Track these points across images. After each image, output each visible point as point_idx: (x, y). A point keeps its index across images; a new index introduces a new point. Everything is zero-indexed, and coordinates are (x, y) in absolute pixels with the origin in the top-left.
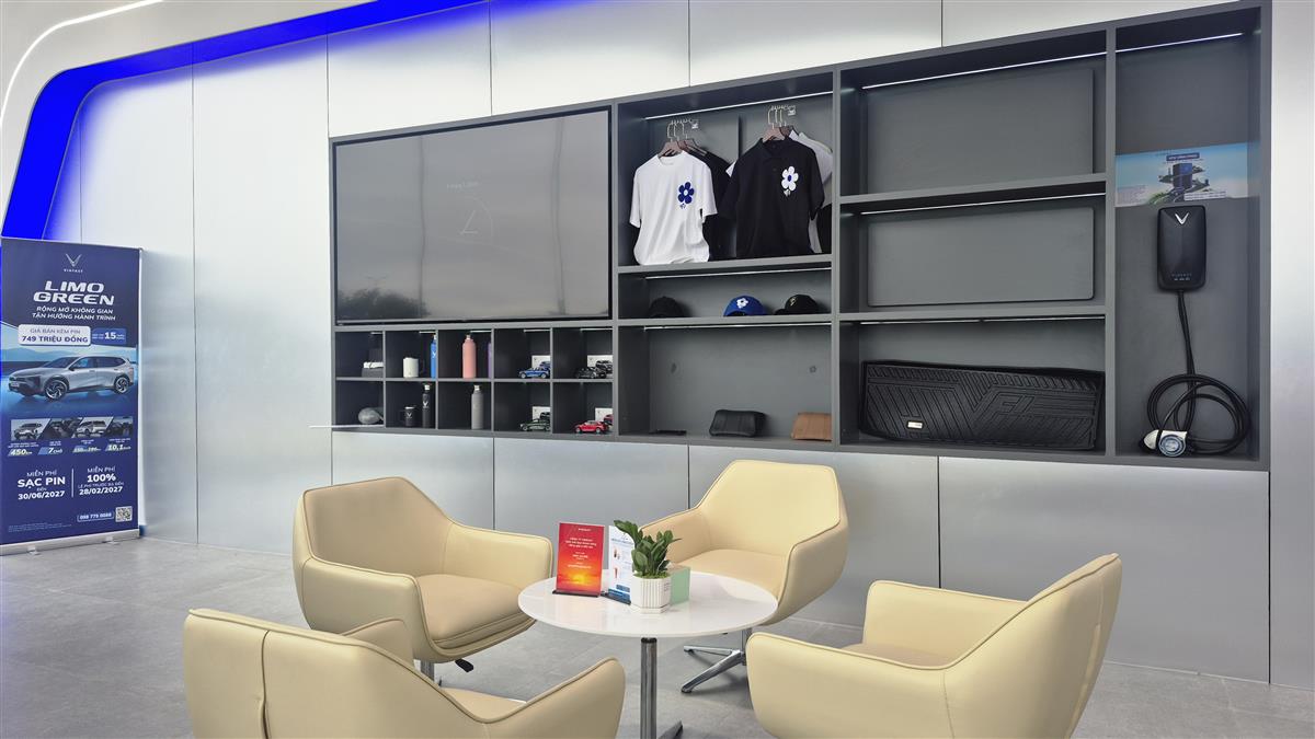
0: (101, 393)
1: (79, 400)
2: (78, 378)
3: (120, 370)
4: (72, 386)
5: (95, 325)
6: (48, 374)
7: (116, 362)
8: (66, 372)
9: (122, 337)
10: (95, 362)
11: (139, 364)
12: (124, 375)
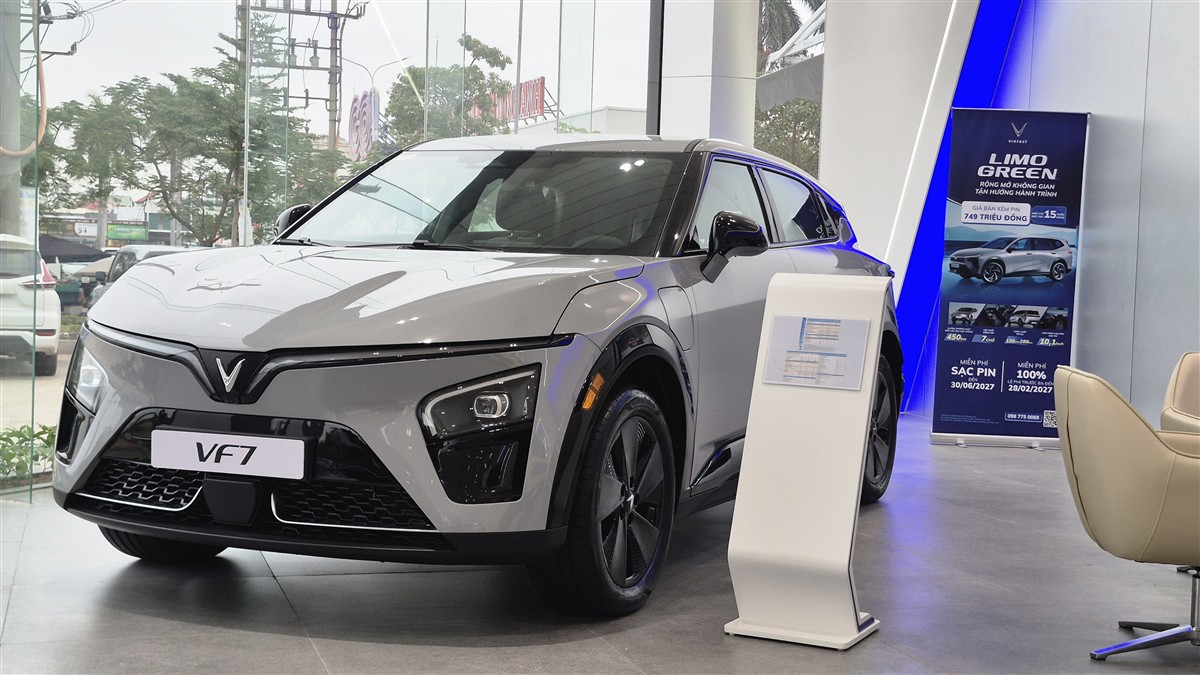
0: (1037, 279)
1: (1015, 285)
2: (1017, 261)
3: (1058, 254)
4: (1009, 270)
5: (1037, 203)
6: (986, 255)
7: (1053, 244)
8: (1003, 254)
9: (1062, 216)
10: (1033, 244)
11: (1079, 247)
12: (1061, 260)
